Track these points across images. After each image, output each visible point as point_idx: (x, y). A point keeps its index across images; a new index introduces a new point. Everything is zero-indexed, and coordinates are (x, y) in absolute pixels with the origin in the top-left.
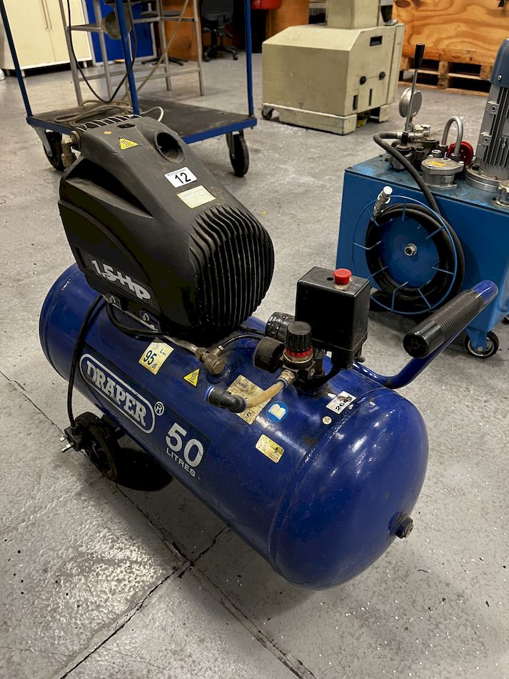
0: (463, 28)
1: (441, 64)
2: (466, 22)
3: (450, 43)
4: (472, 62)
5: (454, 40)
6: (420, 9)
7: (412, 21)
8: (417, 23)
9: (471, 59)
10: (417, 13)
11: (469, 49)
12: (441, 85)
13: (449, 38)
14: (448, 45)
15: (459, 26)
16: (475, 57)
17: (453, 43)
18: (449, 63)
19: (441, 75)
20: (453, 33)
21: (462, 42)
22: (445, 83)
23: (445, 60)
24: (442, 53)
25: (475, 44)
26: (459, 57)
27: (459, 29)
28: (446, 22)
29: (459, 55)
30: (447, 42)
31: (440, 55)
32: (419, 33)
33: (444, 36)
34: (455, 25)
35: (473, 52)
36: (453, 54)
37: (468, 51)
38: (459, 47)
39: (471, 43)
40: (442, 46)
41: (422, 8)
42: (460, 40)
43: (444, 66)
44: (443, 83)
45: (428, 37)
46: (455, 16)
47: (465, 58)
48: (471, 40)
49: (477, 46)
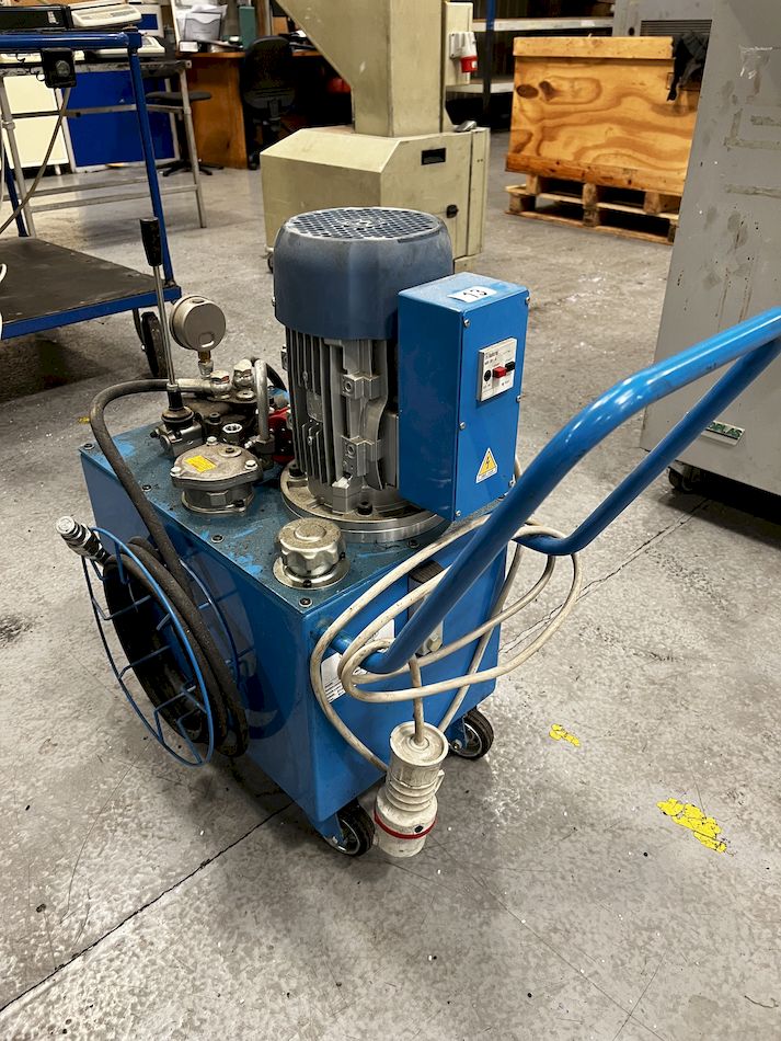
0: (617, 131)
1: (585, 187)
2: (621, 122)
3: (599, 156)
4: (631, 187)
5: (604, 151)
6: (552, 101)
7: (542, 119)
8: (548, 123)
9: (630, 182)
10: (549, 108)
11: (626, 167)
12: (588, 221)
13: (597, 147)
14: (595, 160)
15: (611, 129)
16: (635, 179)
17: (605, 155)
18: (598, 186)
19: (588, 205)
20: (601, 141)
21: (616, 154)
22: (594, 218)
23: (591, 182)
24: (587, 170)
25: (634, 158)
26: (611, 178)
27: (610, 134)
28: (591, 122)
29: (612, 174)
30: (593, 154)
31: (583, 174)
32: (552, 139)
33: (590, 144)
34: (606, 126)
35: (632, 170)
36: (603, 173)
37: (625, 169)
38: (612, 163)
39: (629, 156)
40: (588, 159)
41: (556, 99)
42: (613, 150)
43: (590, 191)
44: (590, 217)
45: (567, 144)
46: (604, 113)
47: (622, 180)
48: (630, 152)
49: (639, 161)
